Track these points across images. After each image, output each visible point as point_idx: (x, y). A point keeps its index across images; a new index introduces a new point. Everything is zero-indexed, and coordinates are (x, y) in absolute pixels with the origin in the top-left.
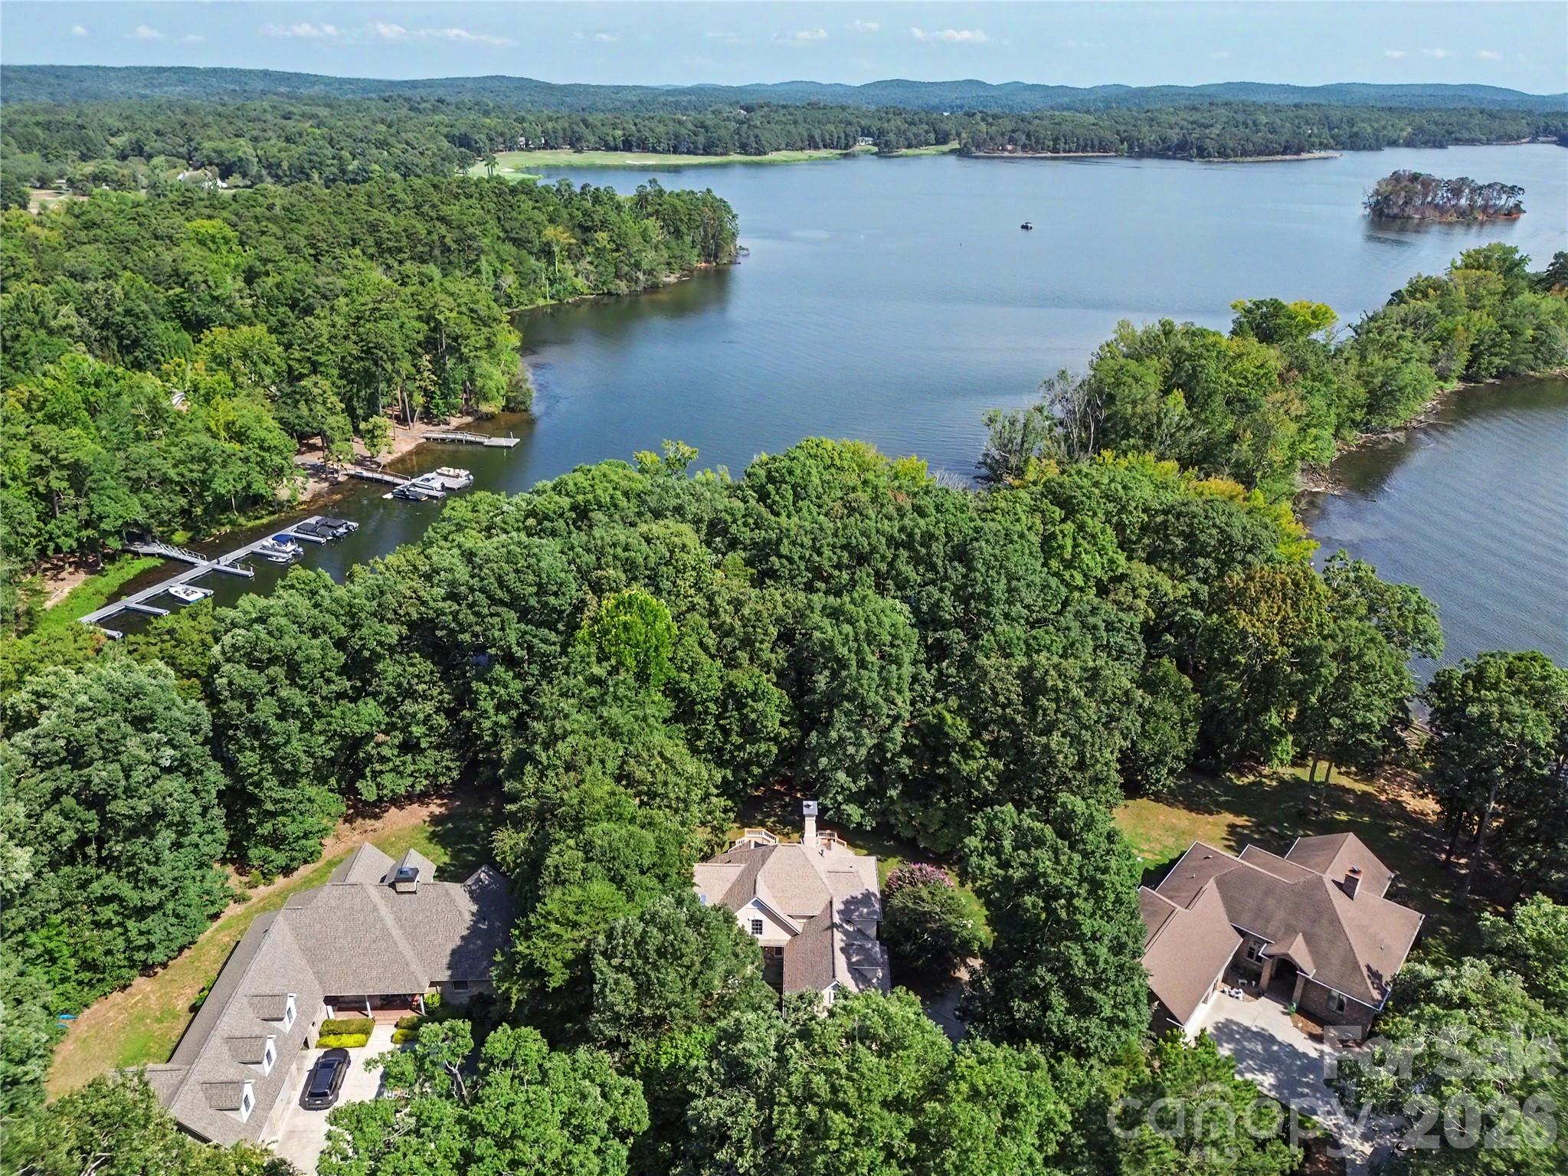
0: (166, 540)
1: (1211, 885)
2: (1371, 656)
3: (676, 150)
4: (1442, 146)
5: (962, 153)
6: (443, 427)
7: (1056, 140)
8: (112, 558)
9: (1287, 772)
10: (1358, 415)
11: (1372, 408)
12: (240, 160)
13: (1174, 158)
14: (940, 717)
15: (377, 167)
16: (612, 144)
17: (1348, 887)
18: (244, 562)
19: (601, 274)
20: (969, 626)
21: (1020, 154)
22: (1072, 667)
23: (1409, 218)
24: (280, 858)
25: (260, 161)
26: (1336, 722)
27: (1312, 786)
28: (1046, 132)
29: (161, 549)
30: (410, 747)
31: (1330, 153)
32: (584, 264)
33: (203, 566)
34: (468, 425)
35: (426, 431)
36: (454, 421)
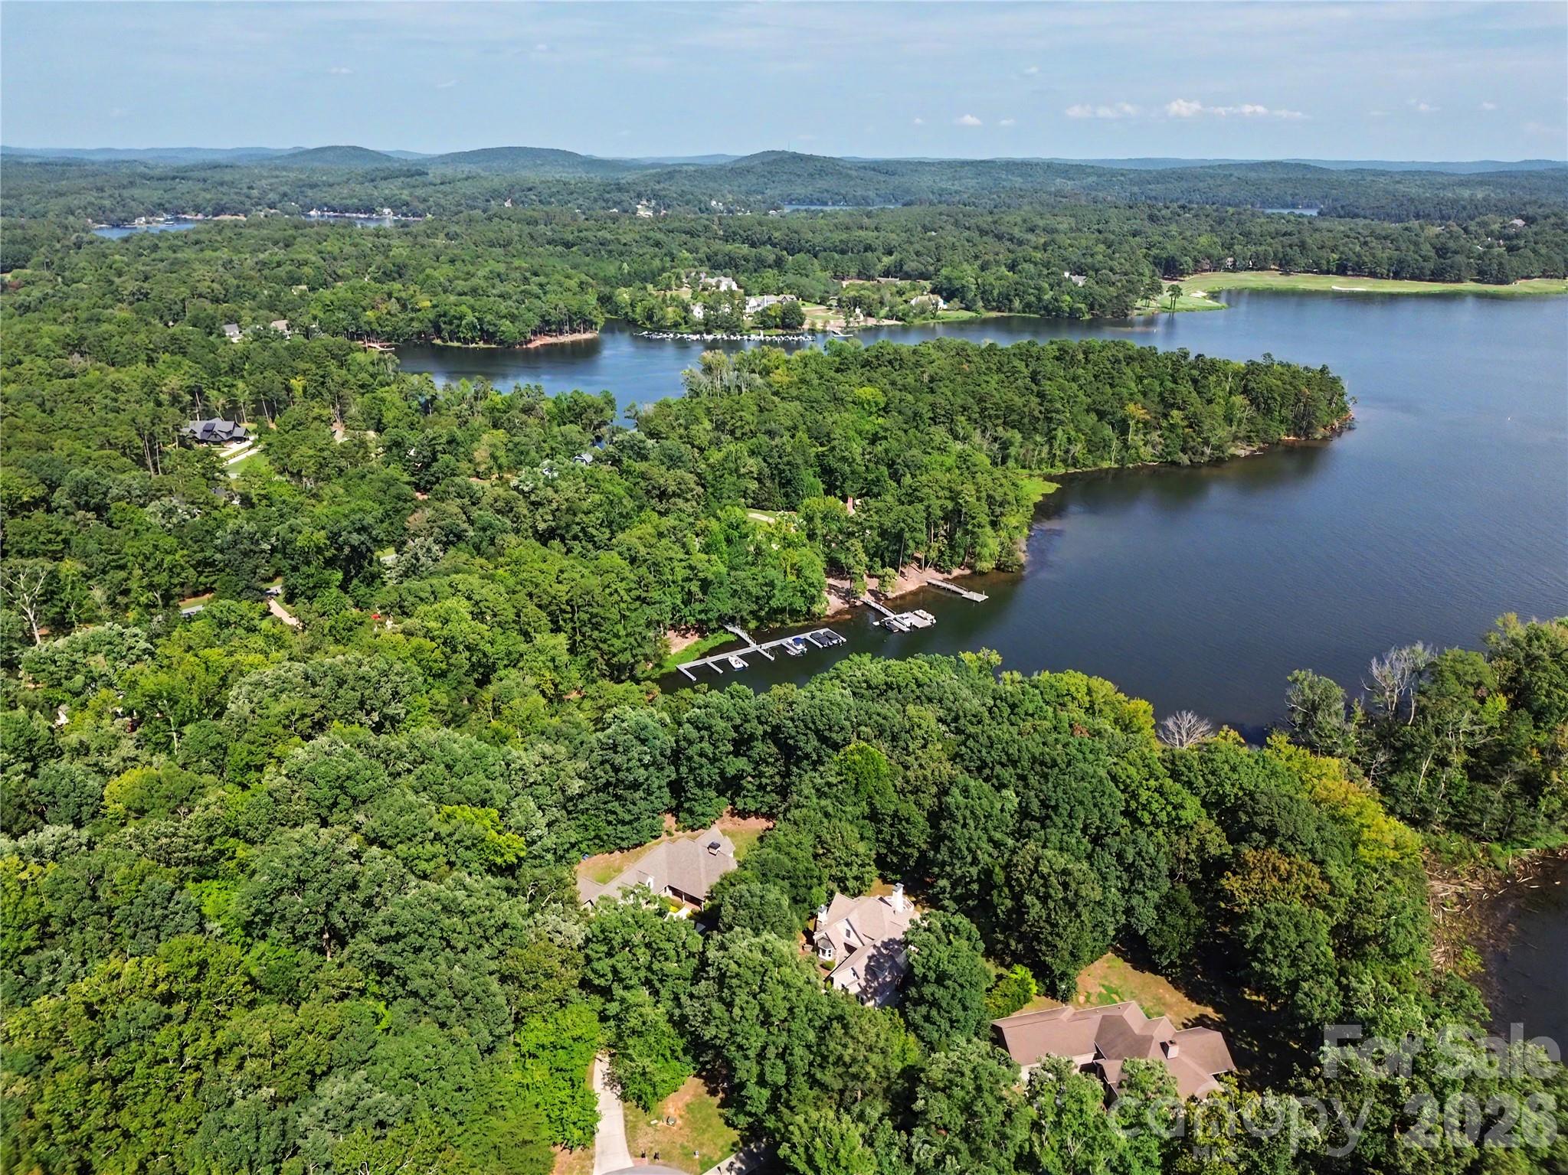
0: (744, 627)
3: (1397, 276)
6: (946, 575)
8: (714, 631)
12: (963, 286)
15: (1068, 298)
16: (1325, 268)
18: (772, 650)
19: (1167, 446)
24: (690, 821)
25: (978, 288)
29: (737, 630)
30: (761, 787)
32: (1155, 436)
33: (753, 647)
34: (963, 577)
35: (932, 576)
36: (956, 572)
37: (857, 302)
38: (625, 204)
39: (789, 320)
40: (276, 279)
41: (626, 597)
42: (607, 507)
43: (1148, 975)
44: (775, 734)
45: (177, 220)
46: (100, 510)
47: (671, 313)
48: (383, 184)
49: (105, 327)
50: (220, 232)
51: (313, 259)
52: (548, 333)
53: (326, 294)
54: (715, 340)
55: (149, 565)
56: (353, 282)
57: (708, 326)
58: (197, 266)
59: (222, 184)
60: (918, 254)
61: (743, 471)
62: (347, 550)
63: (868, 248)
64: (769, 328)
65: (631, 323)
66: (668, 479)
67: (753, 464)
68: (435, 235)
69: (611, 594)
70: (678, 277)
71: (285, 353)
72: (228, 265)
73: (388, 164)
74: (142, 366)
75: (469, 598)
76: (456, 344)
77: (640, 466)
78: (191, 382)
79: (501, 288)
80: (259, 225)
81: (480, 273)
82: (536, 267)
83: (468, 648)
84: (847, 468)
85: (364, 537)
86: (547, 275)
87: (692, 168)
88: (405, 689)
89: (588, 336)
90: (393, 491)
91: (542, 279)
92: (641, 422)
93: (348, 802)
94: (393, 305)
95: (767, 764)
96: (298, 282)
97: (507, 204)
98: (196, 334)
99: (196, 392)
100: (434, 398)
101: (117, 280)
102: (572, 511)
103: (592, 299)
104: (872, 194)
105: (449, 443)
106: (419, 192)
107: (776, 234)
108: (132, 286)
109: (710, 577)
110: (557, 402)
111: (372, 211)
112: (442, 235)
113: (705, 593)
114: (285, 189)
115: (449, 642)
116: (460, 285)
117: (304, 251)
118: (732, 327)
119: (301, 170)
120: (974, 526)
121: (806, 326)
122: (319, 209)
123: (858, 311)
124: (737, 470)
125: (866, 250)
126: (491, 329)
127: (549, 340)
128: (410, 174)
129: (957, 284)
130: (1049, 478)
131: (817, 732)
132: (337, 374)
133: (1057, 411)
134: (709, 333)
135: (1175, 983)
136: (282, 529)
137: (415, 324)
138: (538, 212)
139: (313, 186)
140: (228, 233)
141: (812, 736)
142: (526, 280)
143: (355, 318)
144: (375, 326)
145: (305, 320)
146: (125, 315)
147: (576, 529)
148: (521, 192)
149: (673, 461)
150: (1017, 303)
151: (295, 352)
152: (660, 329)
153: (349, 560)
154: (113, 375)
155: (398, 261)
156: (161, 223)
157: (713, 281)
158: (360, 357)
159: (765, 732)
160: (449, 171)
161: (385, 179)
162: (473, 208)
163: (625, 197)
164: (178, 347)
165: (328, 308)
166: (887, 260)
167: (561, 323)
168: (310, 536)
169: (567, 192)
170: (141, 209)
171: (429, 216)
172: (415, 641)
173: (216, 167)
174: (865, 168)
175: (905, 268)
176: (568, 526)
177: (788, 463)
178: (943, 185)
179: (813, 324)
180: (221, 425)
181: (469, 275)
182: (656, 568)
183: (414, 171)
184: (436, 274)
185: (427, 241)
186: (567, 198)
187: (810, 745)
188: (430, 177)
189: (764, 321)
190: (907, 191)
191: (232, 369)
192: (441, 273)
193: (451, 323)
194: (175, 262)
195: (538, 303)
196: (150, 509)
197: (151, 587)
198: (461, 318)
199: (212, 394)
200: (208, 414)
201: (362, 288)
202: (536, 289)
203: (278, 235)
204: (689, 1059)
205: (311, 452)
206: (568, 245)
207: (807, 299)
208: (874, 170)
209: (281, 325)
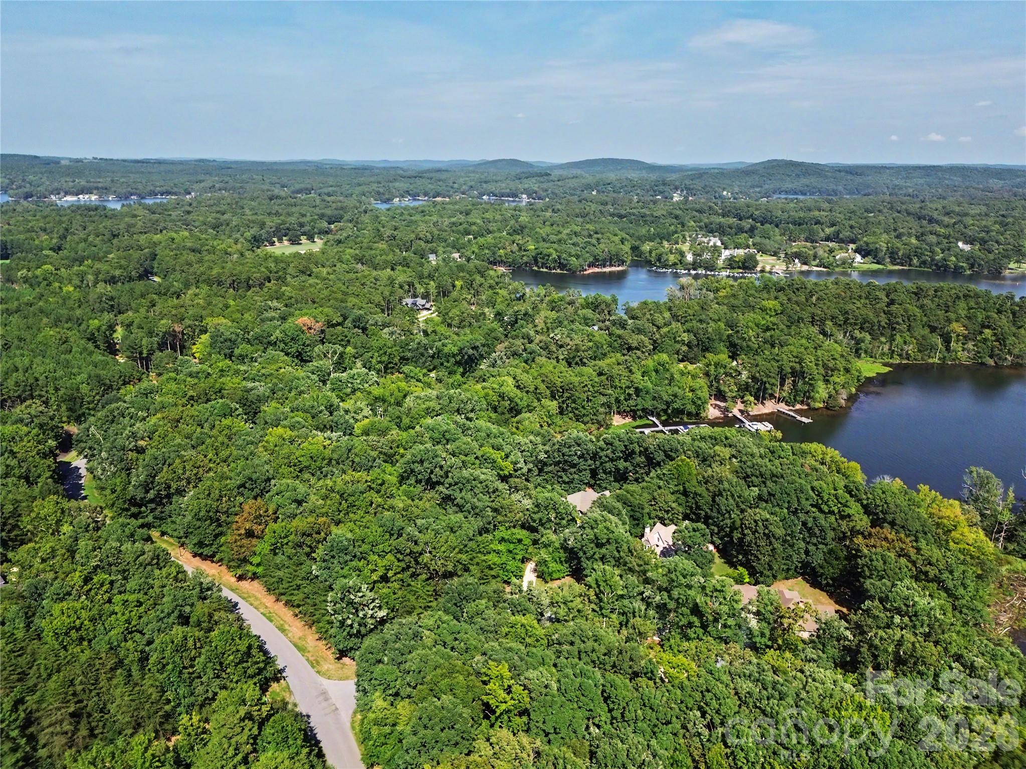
0: (657, 417)
6: (791, 408)
8: (640, 417)
12: (877, 249)
19: (979, 353)
25: (888, 250)
32: (970, 345)
33: (661, 428)
34: (802, 410)
35: (783, 407)
36: (798, 407)
37: (797, 255)
38: (666, 194)
39: (748, 264)
40: (458, 232)
41: (591, 389)
42: (594, 349)
43: (817, 590)
44: (645, 452)
45: (415, 200)
46: (364, 329)
47: (672, 258)
48: (525, 181)
49: (374, 252)
50: (434, 207)
51: (478, 221)
52: (597, 266)
53: (481, 240)
54: (697, 274)
55: (381, 352)
56: (497, 235)
57: (695, 266)
58: (420, 223)
59: (440, 181)
60: (852, 227)
61: (678, 339)
62: (466, 357)
63: (818, 222)
64: (734, 268)
65: (649, 263)
66: (634, 340)
67: (685, 337)
68: (546, 210)
69: (584, 387)
70: (684, 237)
71: (455, 269)
72: (435, 224)
73: (530, 170)
74: (389, 270)
75: (514, 378)
76: (545, 270)
77: (620, 332)
78: (409, 280)
79: (575, 239)
80: (456, 203)
81: (565, 232)
82: (598, 229)
83: (509, 399)
84: (744, 344)
85: (475, 352)
86: (602, 234)
87: (716, 171)
88: (477, 408)
89: (620, 268)
90: (493, 335)
91: (599, 236)
92: (628, 311)
93: (445, 441)
94: (515, 247)
95: (641, 468)
96: (469, 234)
97: (594, 193)
98: (416, 258)
99: (411, 285)
100: (524, 294)
101: (382, 229)
102: (577, 350)
103: (626, 248)
104: (840, 188)
105: (525, 315)
106: (545, 186)
107: (756, 213)
108: (388, 232)
109: (641, 387)
110: (586, 299)
111: (516, 196)
112: (550, 210)
113: (638, 396)
114: (473, 183)
115: (502, 396)
116: (553, 238)
117: (475, 218)
118: (710, 266)
119: (482, 173)
120: (810, 379)
121: (759, 269)
122: (488, 195)
123: (797, 261)
124: (675, 338)
125: (816, 224)
126: (565, 262)
127: (596, 270)
128: (541, 175)
129: (872, 247)
130: (885, 365)
131: (665, 451)
132: (478, 279)
133: (898, 323)
134: (695, 269)
135: (831, 595)
136: (439, 344)
137: (524, 258)
138: (610, 196)
139: (486, 182)
140: (438, 207)
141: (662, 453)
142: (590, 236)
143: (494, 253)
144: (503, 259)
145: (468, 253)
146: (384, 246)
147: (577, 359)
148: (602, 186)
149: (639, 331)
150: (915, 261)
151: (461, 268)
152: (665, 266)
153: (466, 363)
154: (375, 273)
155: (523, 223)
156: (407, 202)
157: (706, 240)
158: (492, 273)
159: (641, 451)
160: (564, 173)
161: (527, 178)
162: (572, 195)
163: (667, 189)
164: (406, 264)
165: (481, 247)
166: (828, 231)
167: (605, 260)
168: (451, 348)
169: (632, 186)
170: (397, 194)
171: (547, 199)
172: (486, 391)
173: (439, 171)
174: (840, 171)
175: (841, 236)
176: (574, 357)
177: (708, 338)
178: (896, 182)
179: (764, 267)
180: (420, 301)
181: (560, 232)
182: (611, 378)
183: (543, 174)
184: (541, 232)
185: (540, 214)
186: (630, 189)
187: (659, 456)
188: (552, 178)
189: (731, 264)
190: (868, 186)
191: (429, 276)
192: (544, 231)
193: (543, 258)
194: (411, 222)
195: (593, 248)
196: (384, 331)
197: (380, 362)
198: (549, 256)
199: (418, 286)
200: (415, 296)
201: (500, 238)
202: (594, 241)
203: (463, 209)
204: (567, 565)
205: (458, 313)
206: (621, 217)
207: (764, 252)
208: (847, 172)
209: (456, 255)
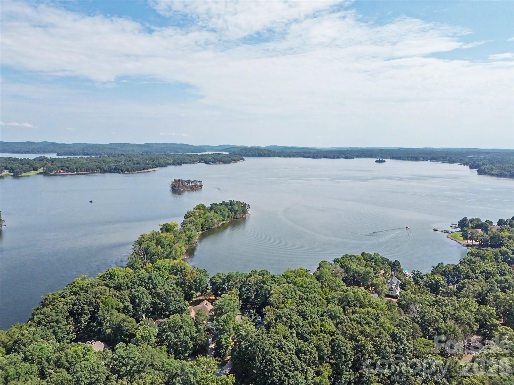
1: (193, 310)
2: (202, 278)
4: (180, 165)
5: (44, 174)
7: (77, 169)
9: (196, 299)
10: (187, 242)
11: (189, 241)
13: (114, 172)
14: (156, 301)
17: (207, 305)
20: (154, 288)
21: (66, 173)
22: (171, 288)
23: (180, 190)
26: (200, 288)
27: (199, 300)
28: (73, 167)
31: (155, 169)
